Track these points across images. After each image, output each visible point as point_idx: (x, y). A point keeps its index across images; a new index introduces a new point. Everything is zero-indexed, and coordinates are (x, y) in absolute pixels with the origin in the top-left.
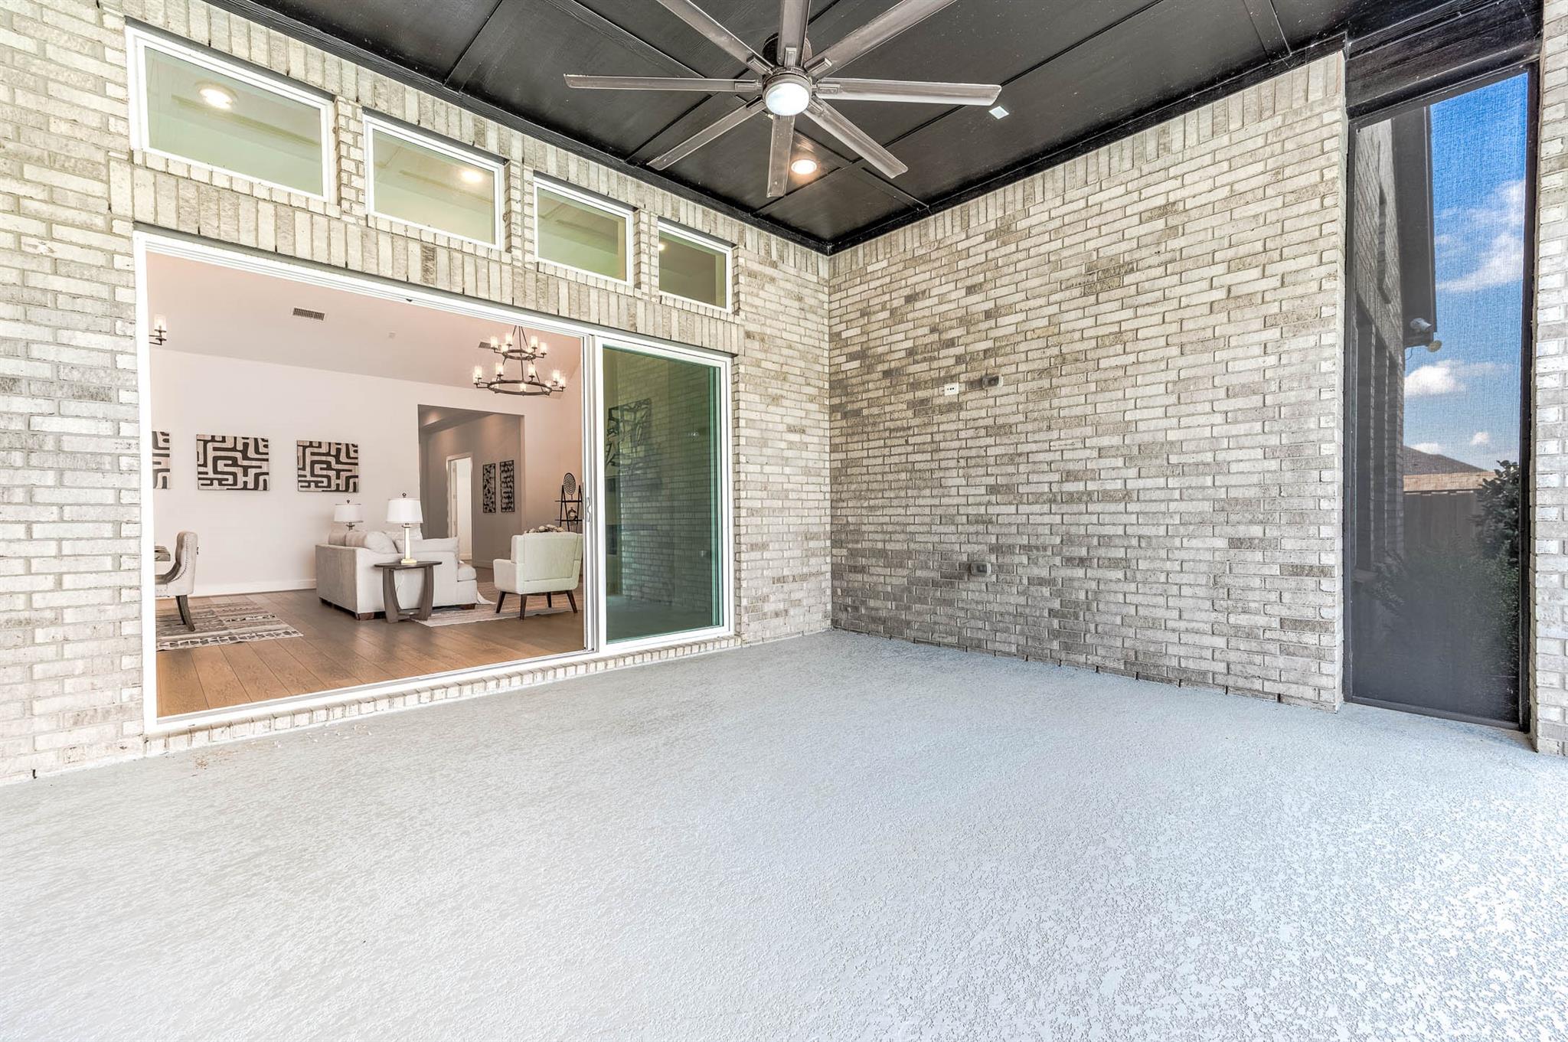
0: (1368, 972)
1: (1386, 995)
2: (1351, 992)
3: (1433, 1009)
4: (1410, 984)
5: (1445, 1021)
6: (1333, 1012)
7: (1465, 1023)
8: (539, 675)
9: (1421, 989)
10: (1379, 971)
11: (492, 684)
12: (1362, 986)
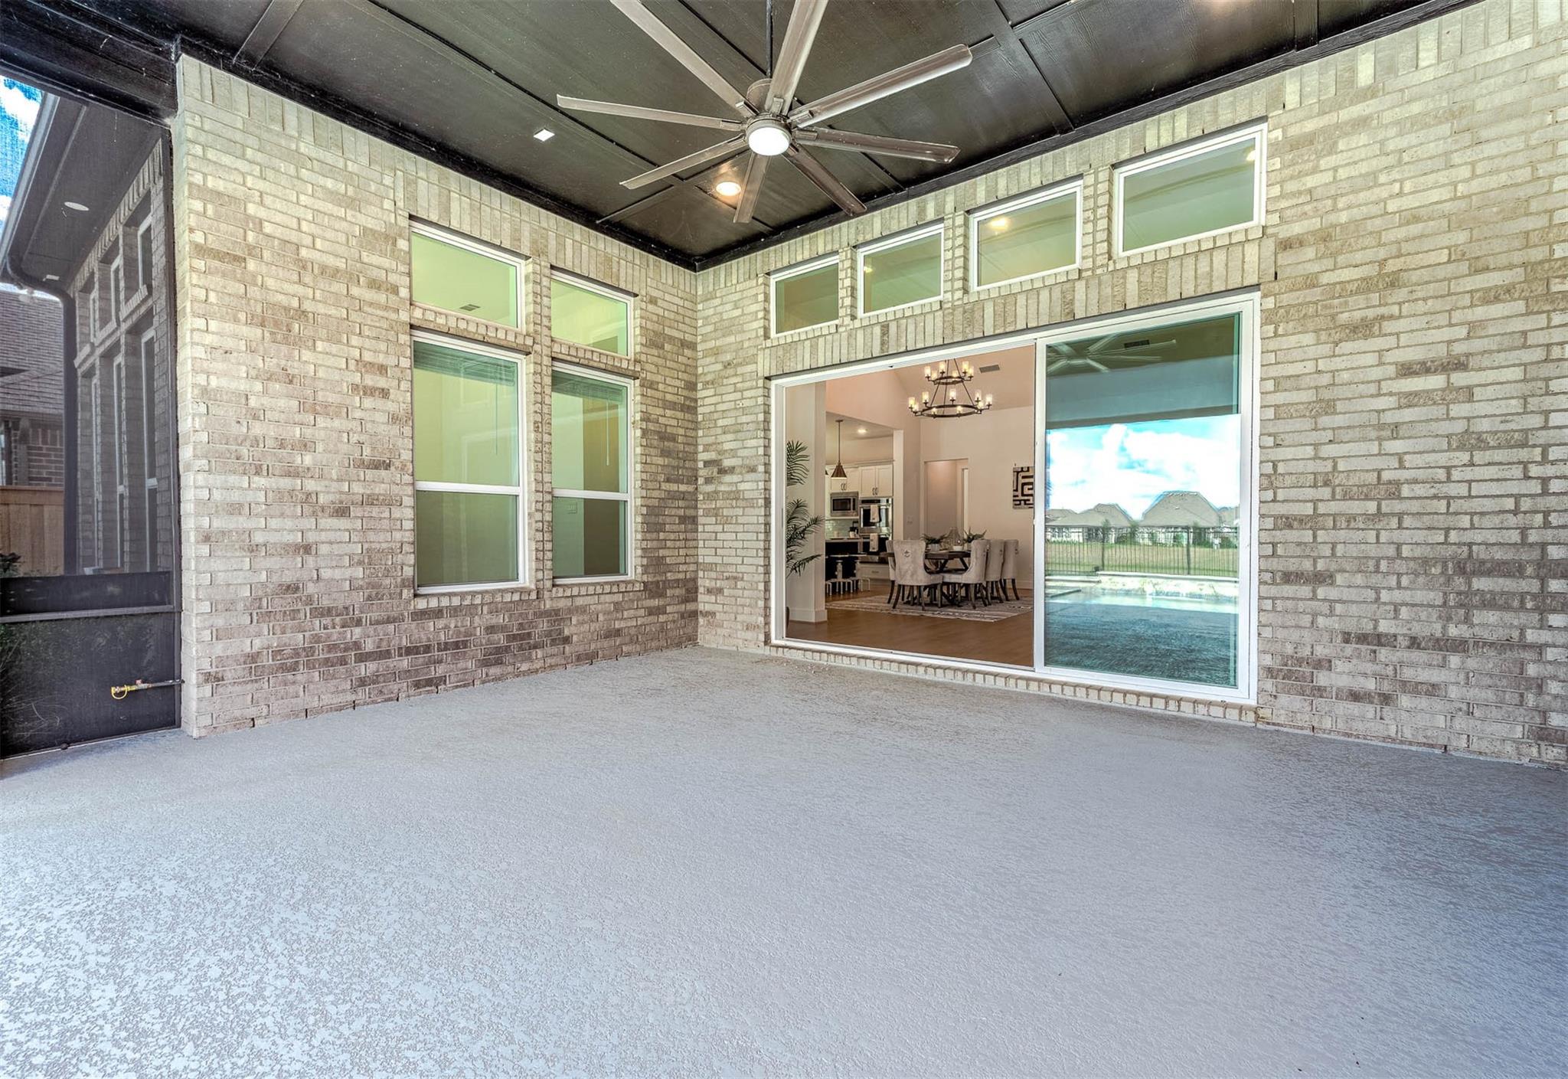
0: (341, 1023)
1: (311, 1020)
2: (331, 998)
3: (274, 1043)
4: (306, 1047)
5: (261, 1044)
6: (324, 975)
7: (246, 1058)
8: (960, 674)
9: (296, 1053)
10: (336, 1033)
11: (921, 670)
12: (332, 1009)
